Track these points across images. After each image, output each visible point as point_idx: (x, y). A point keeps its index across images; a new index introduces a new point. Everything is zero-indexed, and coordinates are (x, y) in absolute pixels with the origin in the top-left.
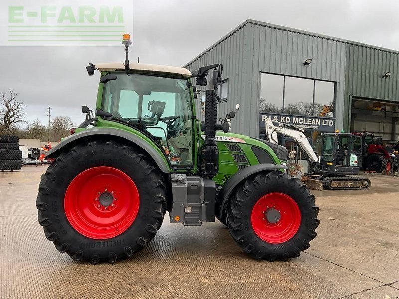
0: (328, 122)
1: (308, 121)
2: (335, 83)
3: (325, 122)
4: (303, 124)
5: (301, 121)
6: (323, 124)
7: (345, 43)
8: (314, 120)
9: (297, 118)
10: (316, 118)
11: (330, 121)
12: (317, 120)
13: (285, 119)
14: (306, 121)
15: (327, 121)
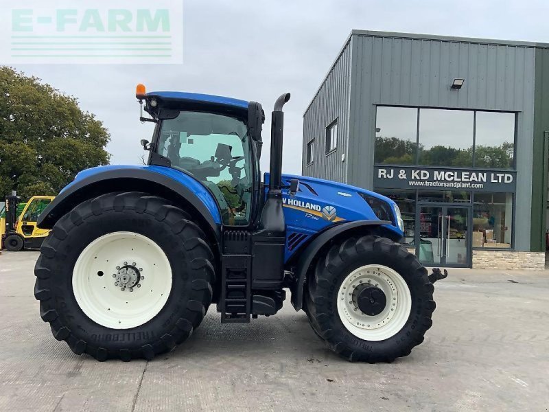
0: (503, 178)
1: (463, 176)
2: (516, 113)
3: (496, 178)
4: (453, 181)
5: (450, 176)
6: (493, 181)
7: (533, 47)
8: (474, 174)
9: (442, 173)
10: (477, 172)
11: (507, 175)
12: (480, 174)
13: (419, 174)
14: (460, 176)
15: (500, 175)
